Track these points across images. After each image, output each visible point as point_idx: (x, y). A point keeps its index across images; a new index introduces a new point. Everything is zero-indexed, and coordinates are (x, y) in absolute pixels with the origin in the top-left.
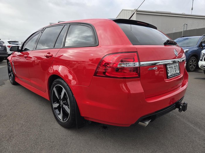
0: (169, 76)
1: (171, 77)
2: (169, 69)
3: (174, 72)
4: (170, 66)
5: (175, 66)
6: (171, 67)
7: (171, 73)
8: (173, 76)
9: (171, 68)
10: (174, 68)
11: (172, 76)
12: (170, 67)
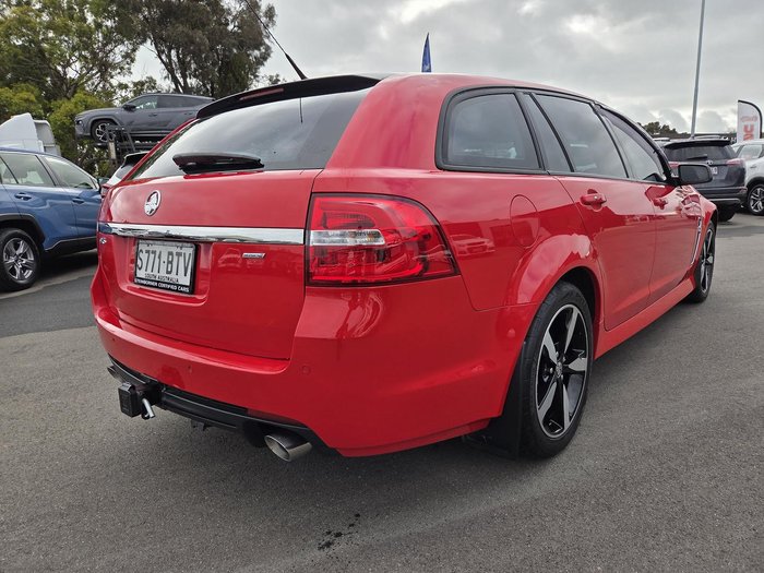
0: (138, 276)
1: (142, 282)
2: (143, 256)
3: (163, 273)
4: (151, 248)
5: (170, 253)
6: (154, 252)
7: (149, 271)
8: (152, 284)
9: (152, 256)
10: (164, 258)
11: (149, 283)
12: (148, 252)
